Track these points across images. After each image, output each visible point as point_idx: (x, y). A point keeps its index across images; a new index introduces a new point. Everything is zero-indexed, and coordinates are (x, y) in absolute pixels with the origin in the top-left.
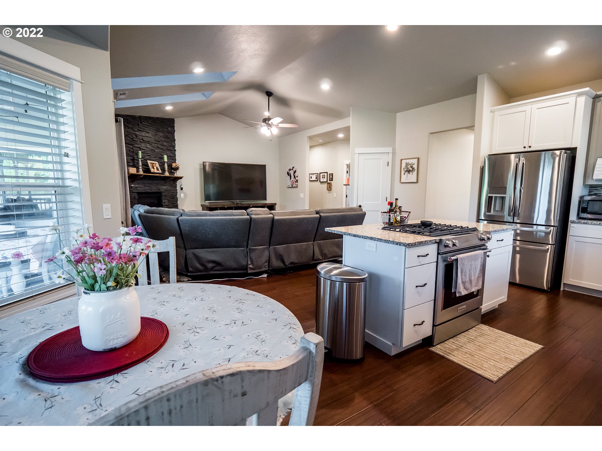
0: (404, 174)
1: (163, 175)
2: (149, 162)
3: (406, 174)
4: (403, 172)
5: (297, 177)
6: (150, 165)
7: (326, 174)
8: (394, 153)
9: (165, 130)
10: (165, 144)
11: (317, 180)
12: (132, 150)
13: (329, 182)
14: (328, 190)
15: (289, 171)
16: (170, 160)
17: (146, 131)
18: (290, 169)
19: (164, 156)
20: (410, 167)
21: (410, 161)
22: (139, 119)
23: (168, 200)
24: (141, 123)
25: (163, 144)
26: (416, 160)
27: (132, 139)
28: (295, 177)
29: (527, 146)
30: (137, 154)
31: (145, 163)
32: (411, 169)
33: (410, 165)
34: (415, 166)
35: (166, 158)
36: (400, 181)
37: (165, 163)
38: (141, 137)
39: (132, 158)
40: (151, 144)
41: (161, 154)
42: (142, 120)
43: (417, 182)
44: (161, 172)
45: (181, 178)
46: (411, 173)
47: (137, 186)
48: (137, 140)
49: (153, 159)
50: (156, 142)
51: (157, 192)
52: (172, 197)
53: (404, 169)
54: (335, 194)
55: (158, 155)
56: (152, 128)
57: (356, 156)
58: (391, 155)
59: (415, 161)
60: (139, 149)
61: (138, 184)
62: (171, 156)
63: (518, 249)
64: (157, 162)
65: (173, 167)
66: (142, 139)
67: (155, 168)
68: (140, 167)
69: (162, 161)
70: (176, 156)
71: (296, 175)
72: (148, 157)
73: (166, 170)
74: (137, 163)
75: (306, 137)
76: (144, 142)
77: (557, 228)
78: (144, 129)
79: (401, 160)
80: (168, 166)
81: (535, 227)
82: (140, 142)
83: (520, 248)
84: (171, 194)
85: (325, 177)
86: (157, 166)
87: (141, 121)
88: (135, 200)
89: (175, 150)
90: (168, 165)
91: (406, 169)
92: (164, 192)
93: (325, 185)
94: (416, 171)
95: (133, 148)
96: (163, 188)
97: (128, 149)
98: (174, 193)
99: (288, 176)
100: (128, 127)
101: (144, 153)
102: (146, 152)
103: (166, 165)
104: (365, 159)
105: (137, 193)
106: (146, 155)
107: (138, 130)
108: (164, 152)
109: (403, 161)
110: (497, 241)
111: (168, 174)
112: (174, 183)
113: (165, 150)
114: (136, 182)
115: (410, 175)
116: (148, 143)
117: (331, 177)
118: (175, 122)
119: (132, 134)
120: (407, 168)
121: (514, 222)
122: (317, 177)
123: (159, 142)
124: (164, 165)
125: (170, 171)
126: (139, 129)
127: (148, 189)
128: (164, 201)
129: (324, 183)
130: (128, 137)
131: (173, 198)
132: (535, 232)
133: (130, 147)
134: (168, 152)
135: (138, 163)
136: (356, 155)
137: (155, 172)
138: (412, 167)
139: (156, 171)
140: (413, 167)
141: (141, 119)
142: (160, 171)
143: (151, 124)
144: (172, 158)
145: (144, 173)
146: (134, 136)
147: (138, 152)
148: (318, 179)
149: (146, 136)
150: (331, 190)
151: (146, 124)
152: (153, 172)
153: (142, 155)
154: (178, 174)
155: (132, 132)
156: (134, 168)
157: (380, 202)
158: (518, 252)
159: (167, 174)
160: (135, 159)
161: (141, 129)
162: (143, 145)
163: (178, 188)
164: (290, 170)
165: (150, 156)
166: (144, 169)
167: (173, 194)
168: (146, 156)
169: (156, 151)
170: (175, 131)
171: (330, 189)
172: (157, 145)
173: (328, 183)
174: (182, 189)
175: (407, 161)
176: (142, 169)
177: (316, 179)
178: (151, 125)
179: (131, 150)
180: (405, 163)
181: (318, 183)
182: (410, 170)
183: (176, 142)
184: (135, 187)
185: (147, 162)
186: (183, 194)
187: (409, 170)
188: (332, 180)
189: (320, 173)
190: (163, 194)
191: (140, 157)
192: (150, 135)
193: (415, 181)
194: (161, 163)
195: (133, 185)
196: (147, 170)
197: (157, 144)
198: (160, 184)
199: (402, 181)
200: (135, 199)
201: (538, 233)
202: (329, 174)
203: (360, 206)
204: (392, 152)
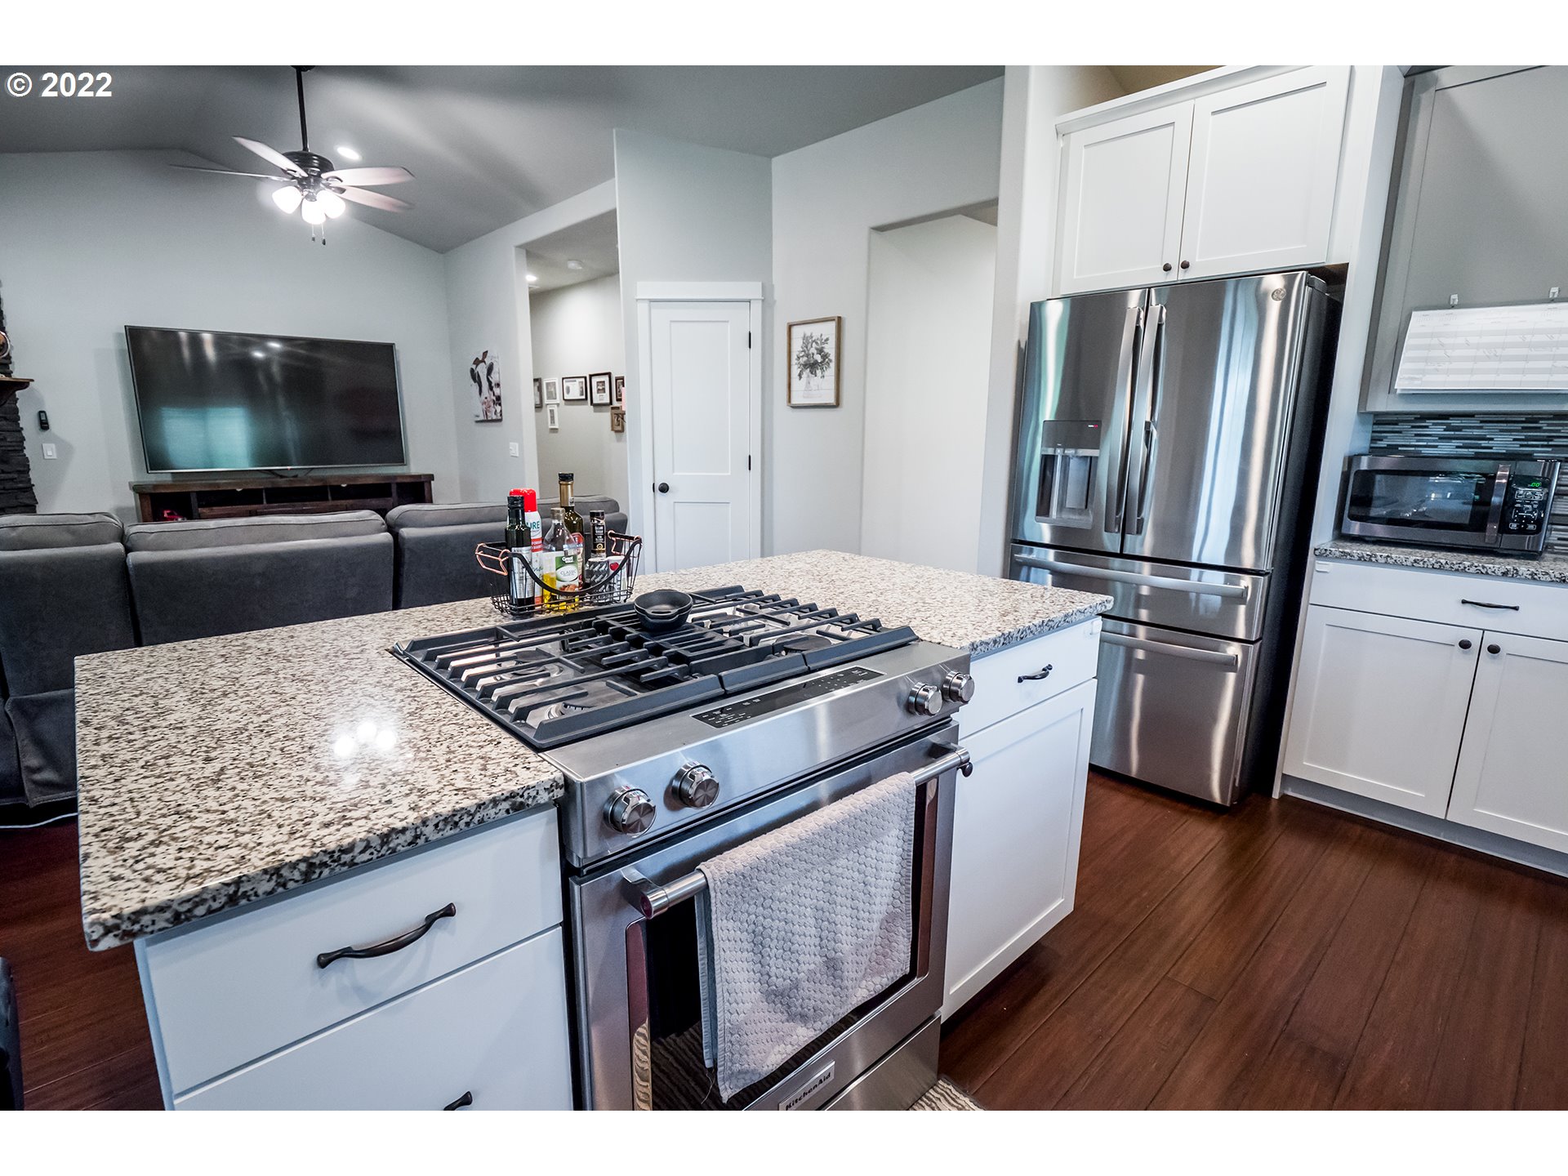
0: (800, 376)
3: (804, 375)
4: (795, 371)
5: (498, 385)
7: (606, 379)
8: (767, 302)
11: (584, 397)
13: (615, 403)
14: (617, 432)
15: (474, 367)
18: (477, 359)
20: (815, 352)
21: (816, 331)
26: (832, 325)
28: (491, 388)
29: (1175, 265)
32: (818, 358)
33: (817, 343)
34: (830, 350)
36: (789, 401)
43: (837, 405)
45: (26, 383)
46: (819, 372)
53: (798, 358)
57: (642, 308)
58: (757, 307)
59: (829, 330)
63: (1140, 654)
71: (494, 378)
75: (513, 249)
77: (1267, 577)
79: (790, 327)
81: (1195, 572)
83: (1149, 651)
85: (603, 390)
91: (805, 359)
93: (606, 416)
94: (833, 365)
98: (13, 441)
99: (473, 382)
104: (671, 321)
109: (795, 330)
110: (1020, 680)
115: (816, 381)
120: (807, 356)
121: (1126, 552)
122: (582, 388)
129: (604, 408)
131: (7, 461)
132: (1194, 594)
136: (639, 305)
138: (820, 351)
140: (826, 350)
148: (587, 396)
150: (623, 430)
157: (729, 474)
158: (1142, 667)
164: (477, 362)
171: (619, 428)
173: (613, 408)
174: (43, 425)
175: (808, 330)
177: (582, 395)
180: (802, 336)
181: (588, 408)
182: (816, 362)
187: (812, 362)
188: (624, 399)
189: (591, 376)
193: (832, 400)
199: (794, 401)
201: (1203, 597)
202: (616, 380)
203: (664, 489)
204: (761, 297)
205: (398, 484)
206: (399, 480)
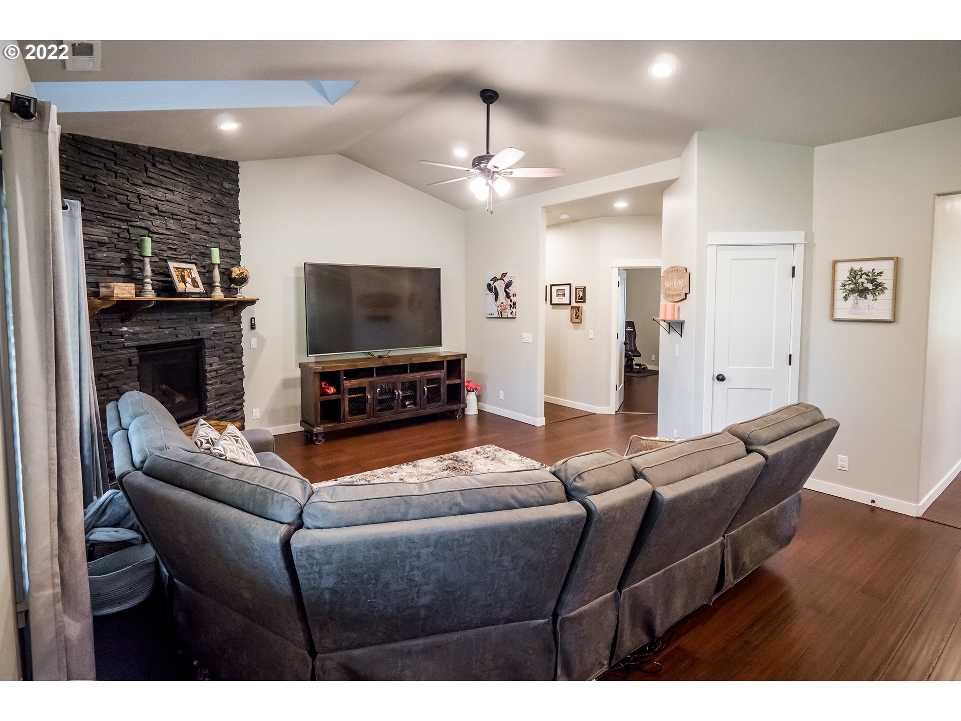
0: (846, 298)
1: (209, 299)
2: (172, 265)
3: (851, 298)
4: (840, 294)
5: (514, 295)
6: (174, 274)
7: (567, 288)
8: (809, 246)
9: (216, 186)
10: (215, 222)
12: (126, 235)
13: (574, 304)
15: (491, 283)
16: (225, 260)
17: (166, 187)
18: (495, 277)
19: (213, 249)
20: (865, 281)
21: (867, 267)
22: (149, 157)
23: (219, 356)
24: (154, 165)
25: (209, 220)
26: (891, 264)
27: (128, 206)
28: (508, 296)
30: (140, 246)
31: (161, 267)
32: (870, 286)
33: (867, 275)
34: (886, 279)
35: (216, 256)
36: (832, 316)
37: (214, 269)
38: (153, 202)
39: (124, 256)
40: (180, 220)
41: (203, 246)
42: (158, 159)
43: (893, 321)
44: (203, 290)
45: (252, 302)
46: (870, 296)
47: (138, 329)
48: (141, 208)
49: (184, 256)
50: (192, 216)
51: (192, 340)
52: (229, 347)
53: (844, 285)
54: (591, 331)
55: (197, 247)
56: (183, 181)
57: (711, 251)
58: (800, 249)
59: (887, 268)
60: (146, 232)
61: (142, 323)
62: (228, 251)
64: (193, 267)
65: (234, 275)
66: (157, 208)
67: (189, 280)
68: (148, 280)
69: (207, 262)
70: (240, 249)
71: (511, 290)
72: (169, 253)
73: (217, 284)
74: (140, 268)
75: (540, 209)
76: (159, 215)
78: (162, 182)
79: (835, 263)
80: (222, 273)
82: (149, 215)
84: (226, 340)
85: (564, 295)
86: (193, 276)
87: (153, 159)
88: (131, 368)
89: (239, 237)
90: (222, 270)
91: (852, 286)
92: (210, 339)
93: (566, 313)
94: (889, 291)
95: (128, 230)
96: (208, 328)
97: (113, 233)
98: (235, 337)
99: (488, 292)
100: (116, 173)
101: (158, 242)
102: (163, 241)
103: (217, 274)
104: (732, 259)
105: (137, 347)
106: (164, 248)
107: (144, 183)
108: (213, 240)
109: (839, 266)
111: (222, 294)
112: (234, 315)
113: (216, 236)
114: (134, 319)
115: (867, 302)
116: (173, 218)
117: (581, 294)
118: (240, 170)
119: (128, 194)
120: (855, 284)
123: (199, 214)
124: (211, 271)
125: (226, 286)
126: (147, 180)
127: (170, 334)
128: (208, 360)
129: (564, 306)
130: (116, 199)
131: (233, 351)
133: (120, 228)
134: (223, 241)
135: (142, 270)
136: (709, 248)
137: (188, 290)
138: (872, 281)
139: (190, 288)
140: (879, 281)
141: (153, 155)
142: (201, 289)
143: (180, 170)
144: (232, 254)
145: (157, 296)
146: (133, 198)
147: (142, 241)
149: (167, 201)
151: (167, 169)
152: (183, 290)
153: (152, 249)
154: (244, 293)
155: (127, 186)
156: (129, 284)
157: (772, 368)
159: (218, 294)
160: (135, 257)
161: (153, 182)
162: (157, 222)
163: (245, 325)
164: (495, 279)
165: (175, 250)
166: (160, 284)
167: (231, 340)
168: (164, 251)
169: (192, 236)
170: (239, 190)
172: (195, 223)
173: (572, 307)
174: (253, 327)
175: (857, 265)
176: (152, 285)
178: (180, 174)
179: (121, 235)
180: (849, 269)
181: (548, 306)
182: (867, 289)
183: (240, 217)
184: (133, 334)
185: (167, 267)
186: (256, 339)
187: (861, 288)
188: (584, 302)
189: (551, 286)
190: (208, 343)
191: (148, 251)
192: (177, 198)
193: (888, 316)
194: (204, 267)
195: (125, 329)
196: (166, 287)
197: (195, 220)
198: (199, 320)
199: (838, 316)
200: (130, 365)
202: (576, 289)
203: (721, 378)
204: (804, 242)
205: (448, 361)
206: (449, 359)
